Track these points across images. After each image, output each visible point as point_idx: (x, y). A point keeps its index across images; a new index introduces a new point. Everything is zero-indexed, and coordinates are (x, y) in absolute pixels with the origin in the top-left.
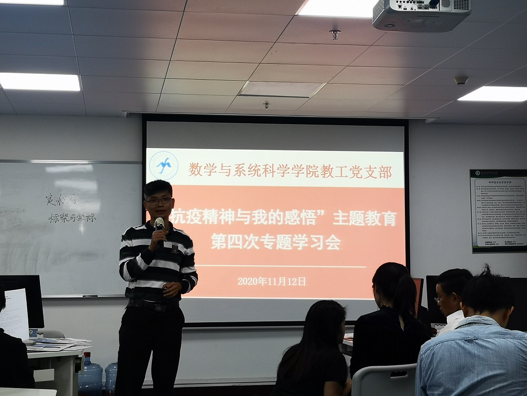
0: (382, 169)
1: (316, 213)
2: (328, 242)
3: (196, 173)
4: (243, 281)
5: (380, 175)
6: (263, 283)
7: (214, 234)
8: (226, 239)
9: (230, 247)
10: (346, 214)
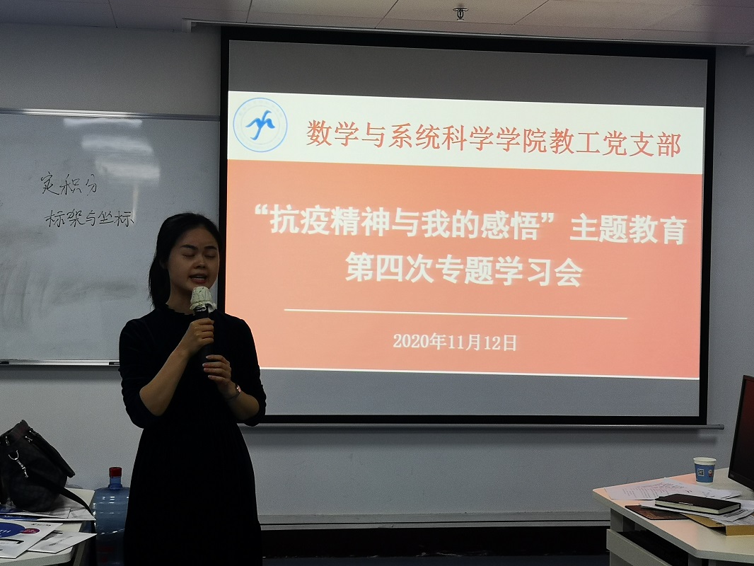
0: (664, 139)
1: (539, 218)
2: (560, 272)
3: (320, 139)
4: (403, 341)
5: (660, 150)
6: (439, 344)
7: (352, 254)
8: (374, 262)
9: (379, 278)
10: (595, 221)
